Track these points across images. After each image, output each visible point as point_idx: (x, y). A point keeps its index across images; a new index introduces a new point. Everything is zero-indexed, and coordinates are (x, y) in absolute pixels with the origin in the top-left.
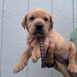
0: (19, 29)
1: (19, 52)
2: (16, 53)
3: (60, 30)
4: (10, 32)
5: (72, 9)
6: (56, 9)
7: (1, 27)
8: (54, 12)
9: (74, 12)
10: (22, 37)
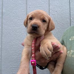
0: (18, 30)
1: (18, 52)
2: (15, 53)
3: (57, 30)
4: (9, 33)
5: (68, 9)
6: (53, 10)
7: (1, 28)
8: (51, 13)
9: (71, 12)
10: (21, 37)
